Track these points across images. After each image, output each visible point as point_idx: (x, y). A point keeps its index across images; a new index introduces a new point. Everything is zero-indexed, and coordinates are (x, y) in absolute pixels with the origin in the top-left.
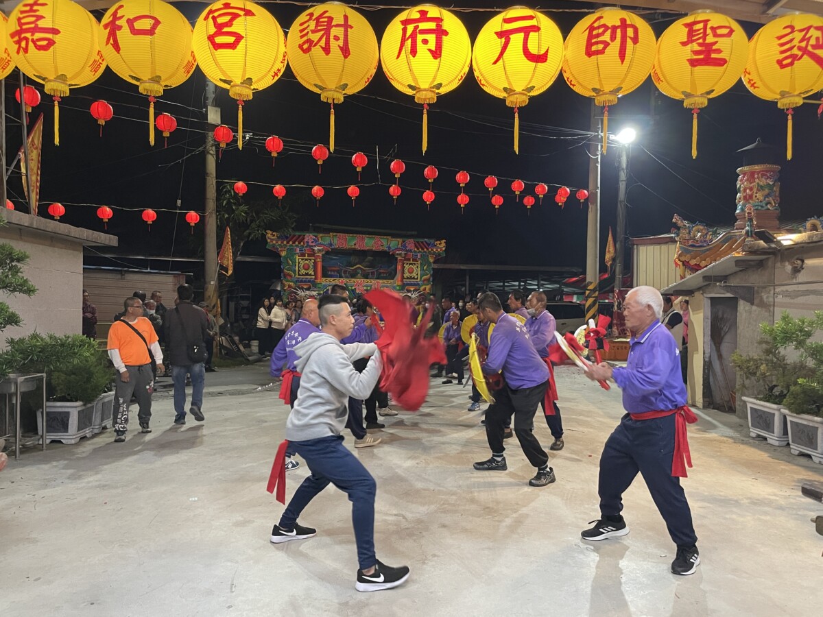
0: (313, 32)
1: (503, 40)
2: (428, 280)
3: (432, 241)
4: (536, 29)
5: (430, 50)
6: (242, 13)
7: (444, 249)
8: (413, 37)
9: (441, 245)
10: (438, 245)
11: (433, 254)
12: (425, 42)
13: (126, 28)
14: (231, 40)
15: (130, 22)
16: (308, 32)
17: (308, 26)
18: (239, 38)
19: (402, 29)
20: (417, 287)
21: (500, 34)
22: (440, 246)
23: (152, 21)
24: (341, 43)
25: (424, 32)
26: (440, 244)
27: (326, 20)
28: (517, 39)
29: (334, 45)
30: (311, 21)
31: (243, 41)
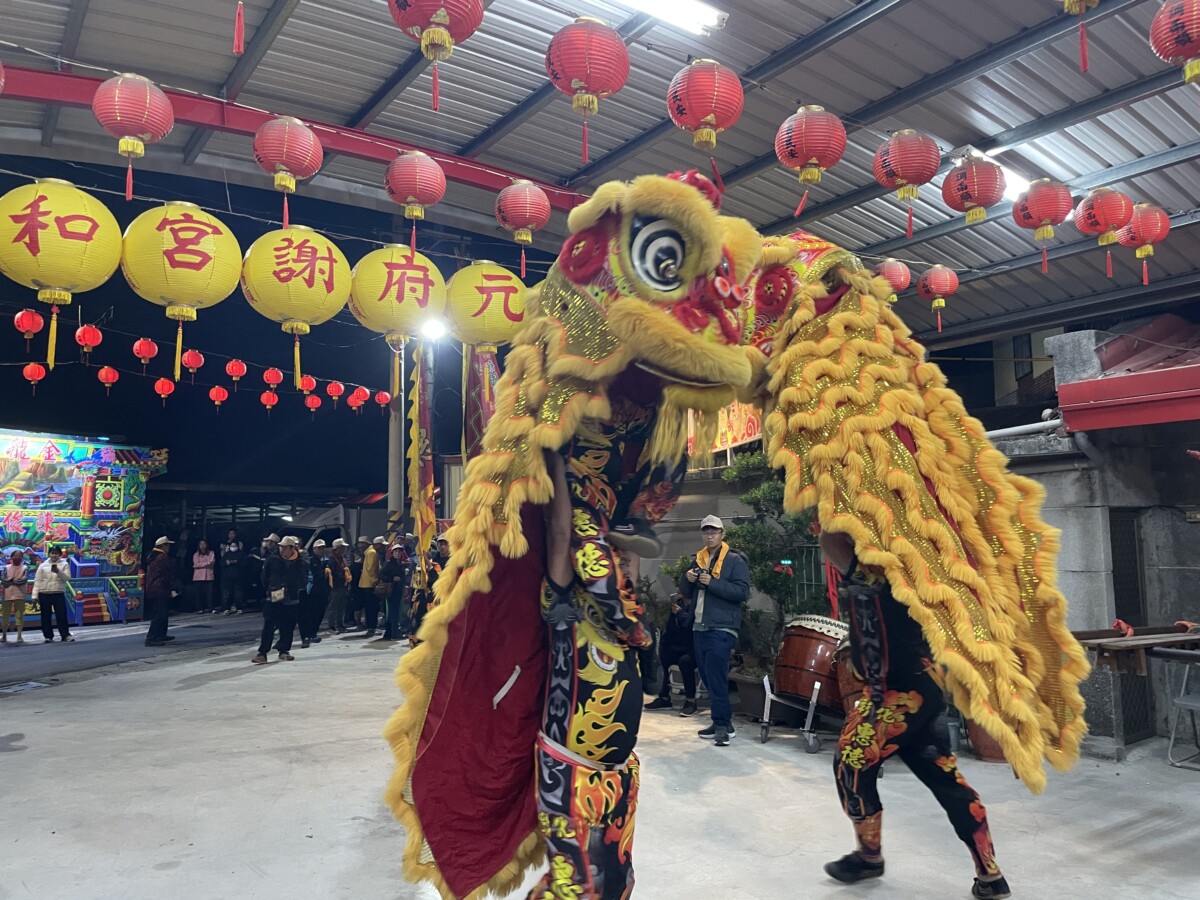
0: (295, 261)
1: (485, 296)
2: (136, 510)
3: (146, 450)
4: (514, 290)
5: (417, 299)
6: (209, 230)
7: (165, 462)
8: (401, 282)
9: (161, 457)
10: (156, 456)
11: (146, 470)
12: (413, 290)
13: (54, 228)
14: (197, 259)
15: (61, 222)
16: (287, 261)
17: (288, 253)
18: (206, 258)
19: (388, 273)
20: (119, 521)
21: (481, 290)
22: (159, 458)
23: (90, 224)
24: (326, 277)
25: (411, 279)
26: (158, 455)
27: (310, 250)
28: (498, 297)
29: (319, 278)
30: (291, 249)
31: (211, 262)
